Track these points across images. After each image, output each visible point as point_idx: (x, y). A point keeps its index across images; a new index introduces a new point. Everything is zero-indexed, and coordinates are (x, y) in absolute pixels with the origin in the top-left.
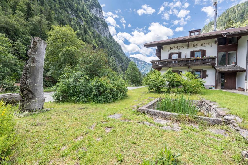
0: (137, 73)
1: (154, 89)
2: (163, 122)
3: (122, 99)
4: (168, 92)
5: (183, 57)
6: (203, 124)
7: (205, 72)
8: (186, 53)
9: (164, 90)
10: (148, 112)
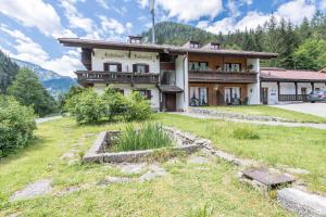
0: (40, 92)
1: (87, 118)
2: (136, 168)
3: (26, 145)
4: (111, 121)
5: (124, 70)
6: (182, 155)
7: (149, 92)
8: (127, 65)
9: (103, 118)
10: (105, 160)
